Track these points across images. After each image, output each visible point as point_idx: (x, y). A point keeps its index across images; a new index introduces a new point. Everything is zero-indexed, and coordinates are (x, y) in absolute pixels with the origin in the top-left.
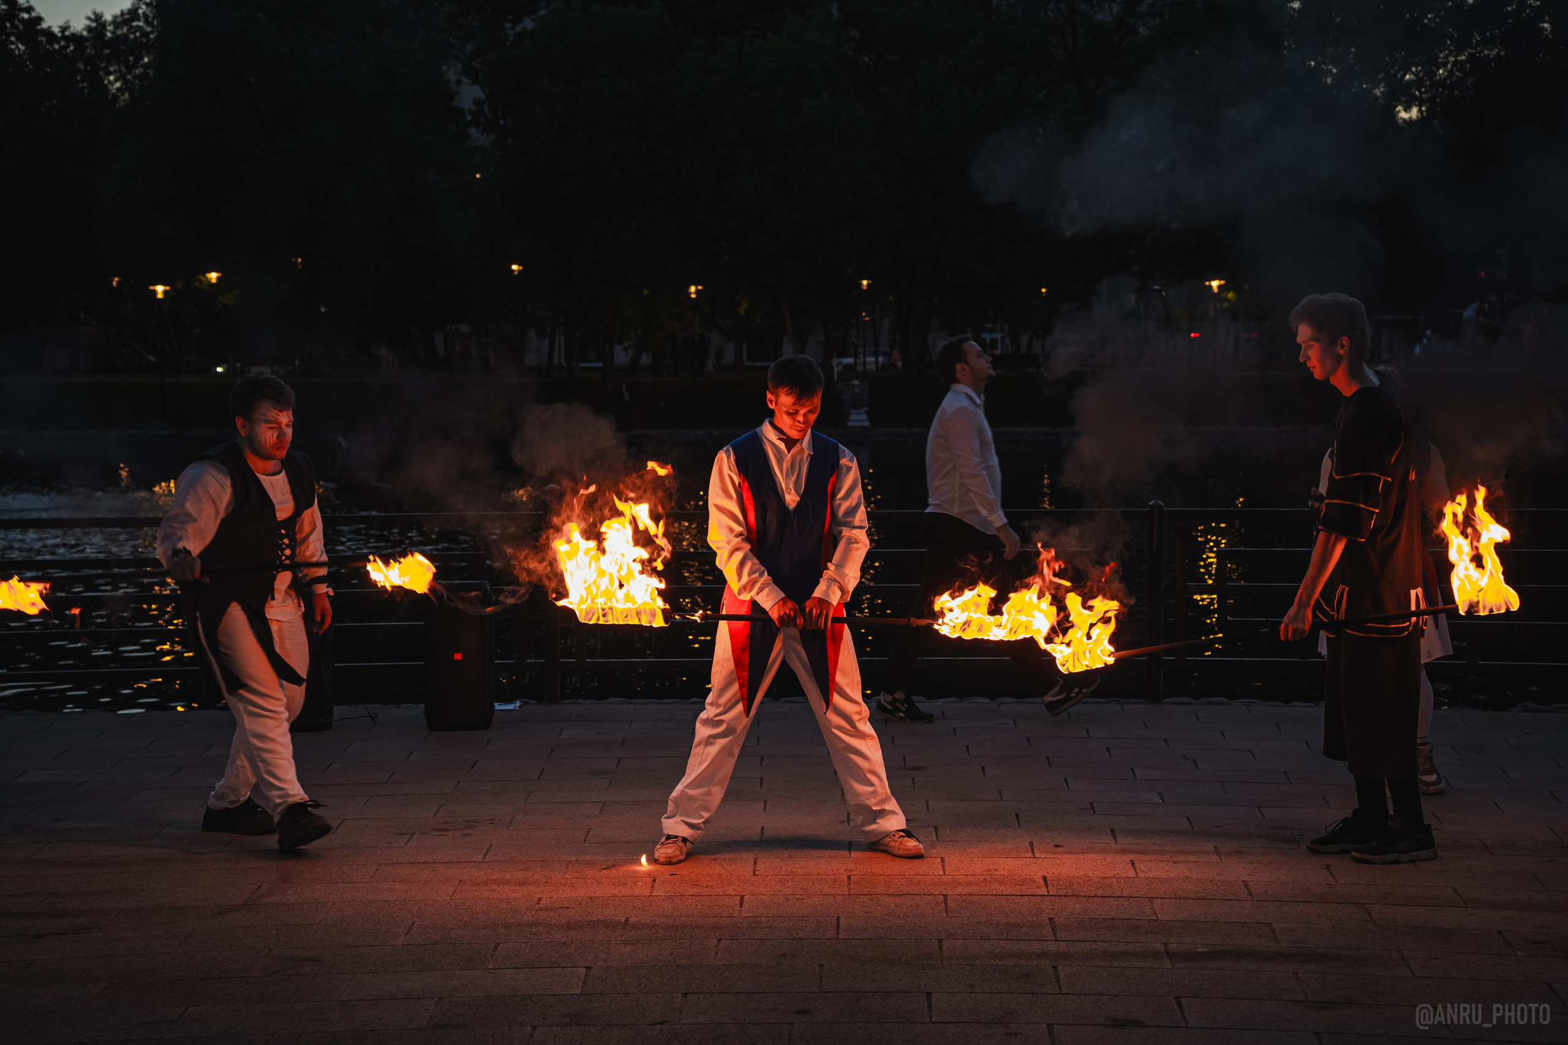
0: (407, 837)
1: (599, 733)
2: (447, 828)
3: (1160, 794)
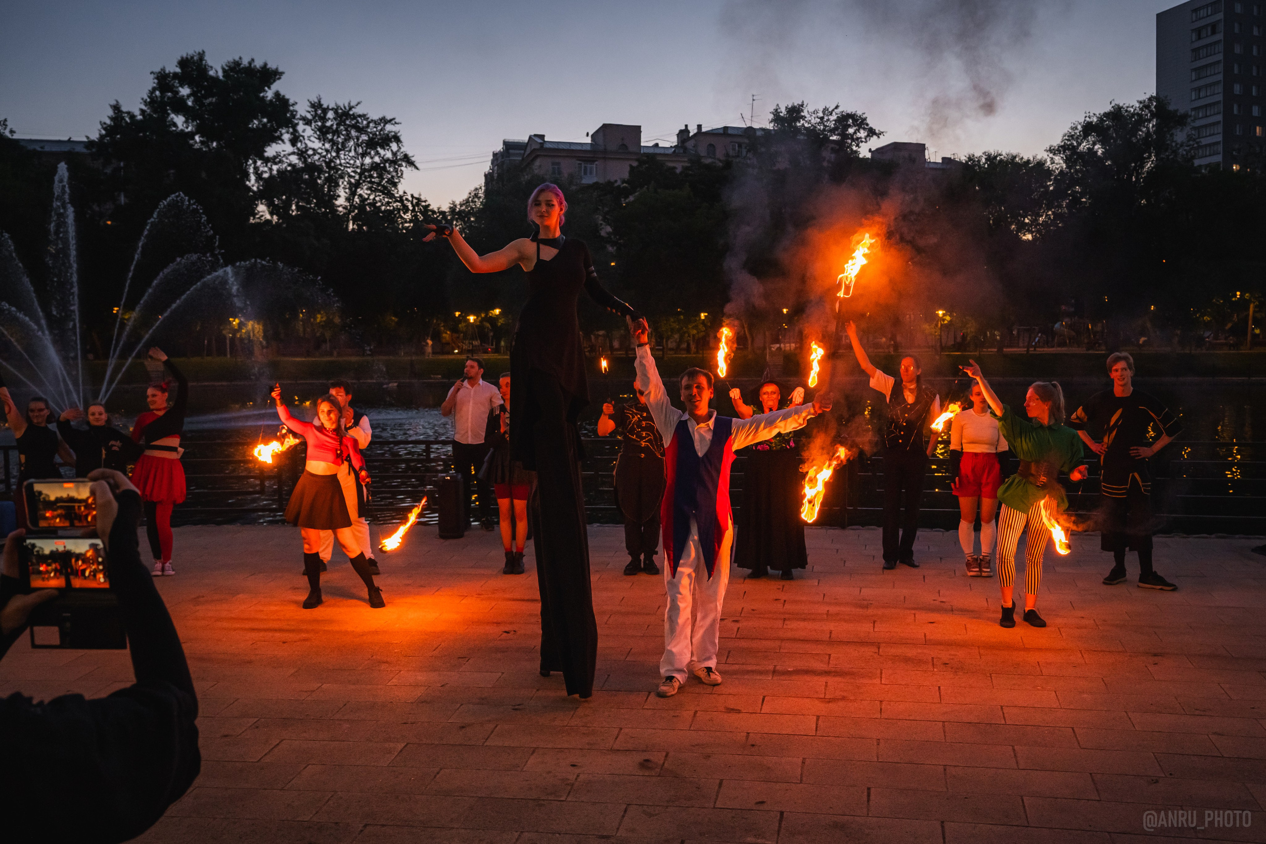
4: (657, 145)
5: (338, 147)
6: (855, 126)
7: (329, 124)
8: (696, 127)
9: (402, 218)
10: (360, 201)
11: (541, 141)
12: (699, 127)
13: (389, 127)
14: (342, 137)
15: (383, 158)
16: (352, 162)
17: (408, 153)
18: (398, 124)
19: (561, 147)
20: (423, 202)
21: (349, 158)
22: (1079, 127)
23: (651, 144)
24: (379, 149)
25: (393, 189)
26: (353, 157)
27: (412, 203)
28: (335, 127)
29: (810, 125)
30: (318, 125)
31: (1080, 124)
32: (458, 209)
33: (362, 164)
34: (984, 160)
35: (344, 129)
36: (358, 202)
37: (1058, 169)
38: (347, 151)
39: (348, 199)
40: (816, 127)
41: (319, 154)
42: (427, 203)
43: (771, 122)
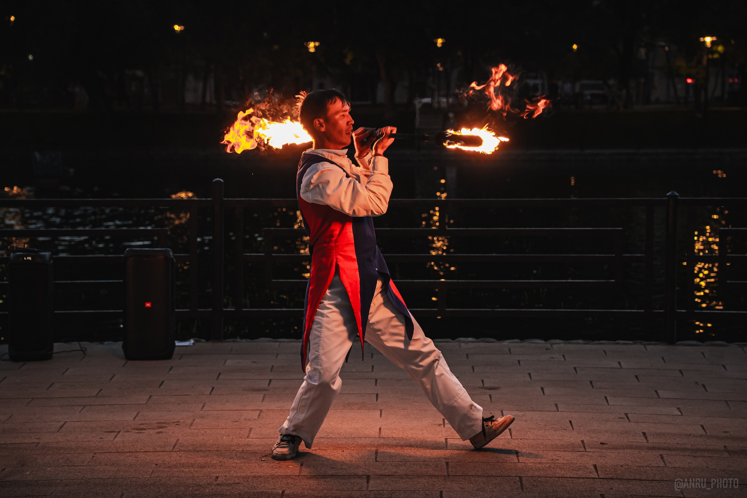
0: (114, 434)
1: (254, 362)
2: (145, 428)
3: (678, 409)
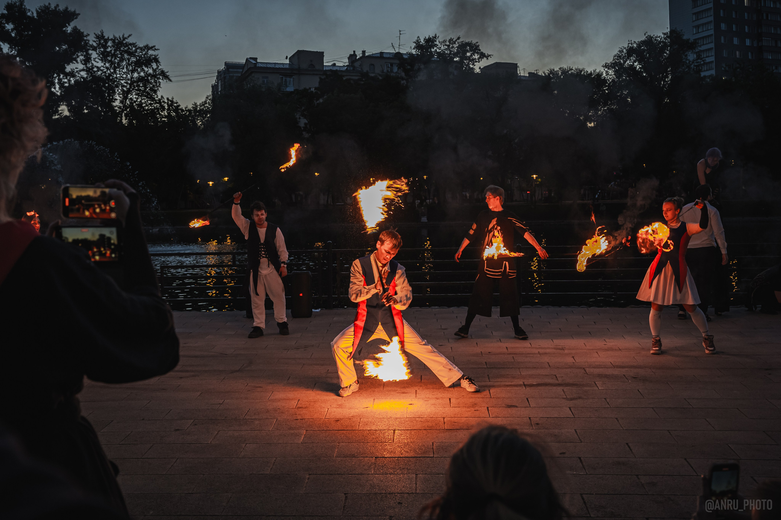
4: (334, 65)
5: (115, 66)
6: (471, 51)
7: (109, 49)
8: (361, 52)
9: (160, 114)
10: (130, 103)
11: (255, 62)
12: (364, 52)
13: (151, 52)
14: (118, 59)
15: (146, 73)
16: (125, 76)
17: (164, 70)
18: (157, 50)
19: (269, 66)
20: (174, 103)
21: (123, 73)
22: (624, 50)
23: (330, 64)
24: (144, 67)
25: (154, 94)
26: (125, 72)
27: (168, 104)
28: (113, 52)
29: (440, 51)
30: (101, 51)
31: (625, 48)
32: (198, 109)
33: (132, 78)
34: (560, 73)
35: (119, 53)
36: (129, 104)
37: (611, 79)
38: (121, 68)
39: (121, 102)
40: (444, 52)
41: (101, 70)
42: (178, 104)
43: (414, 49)
